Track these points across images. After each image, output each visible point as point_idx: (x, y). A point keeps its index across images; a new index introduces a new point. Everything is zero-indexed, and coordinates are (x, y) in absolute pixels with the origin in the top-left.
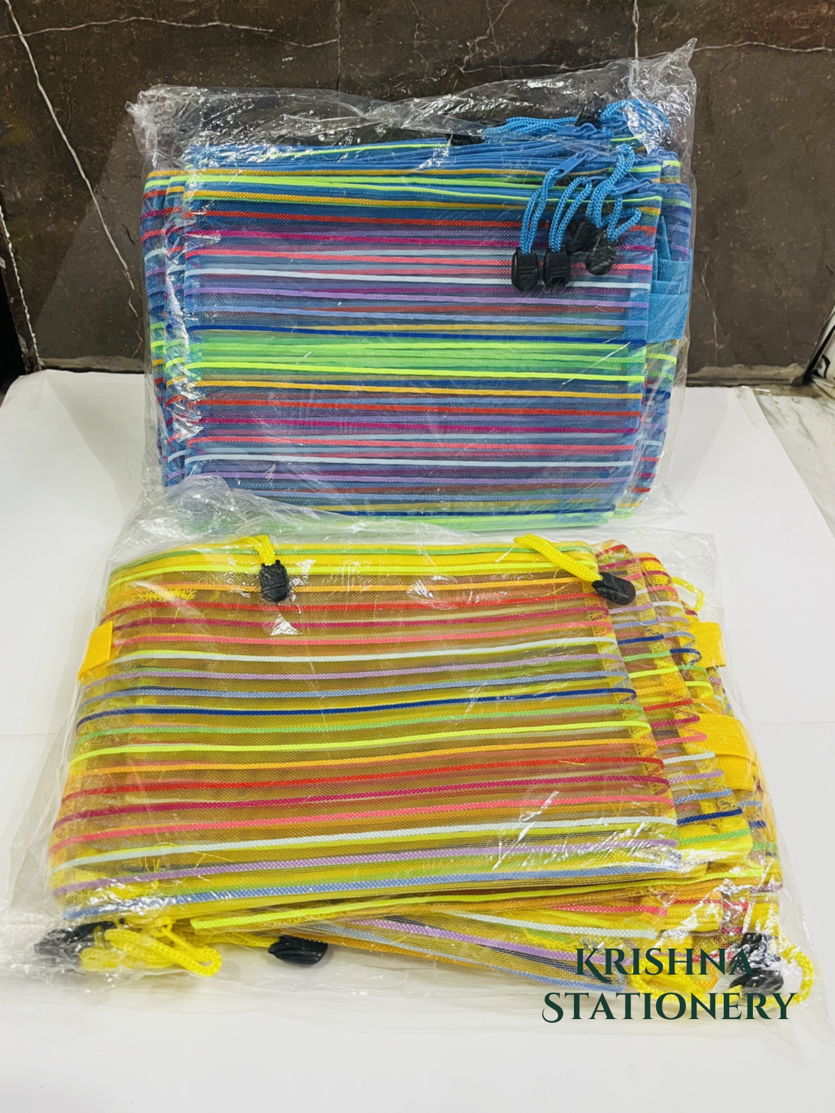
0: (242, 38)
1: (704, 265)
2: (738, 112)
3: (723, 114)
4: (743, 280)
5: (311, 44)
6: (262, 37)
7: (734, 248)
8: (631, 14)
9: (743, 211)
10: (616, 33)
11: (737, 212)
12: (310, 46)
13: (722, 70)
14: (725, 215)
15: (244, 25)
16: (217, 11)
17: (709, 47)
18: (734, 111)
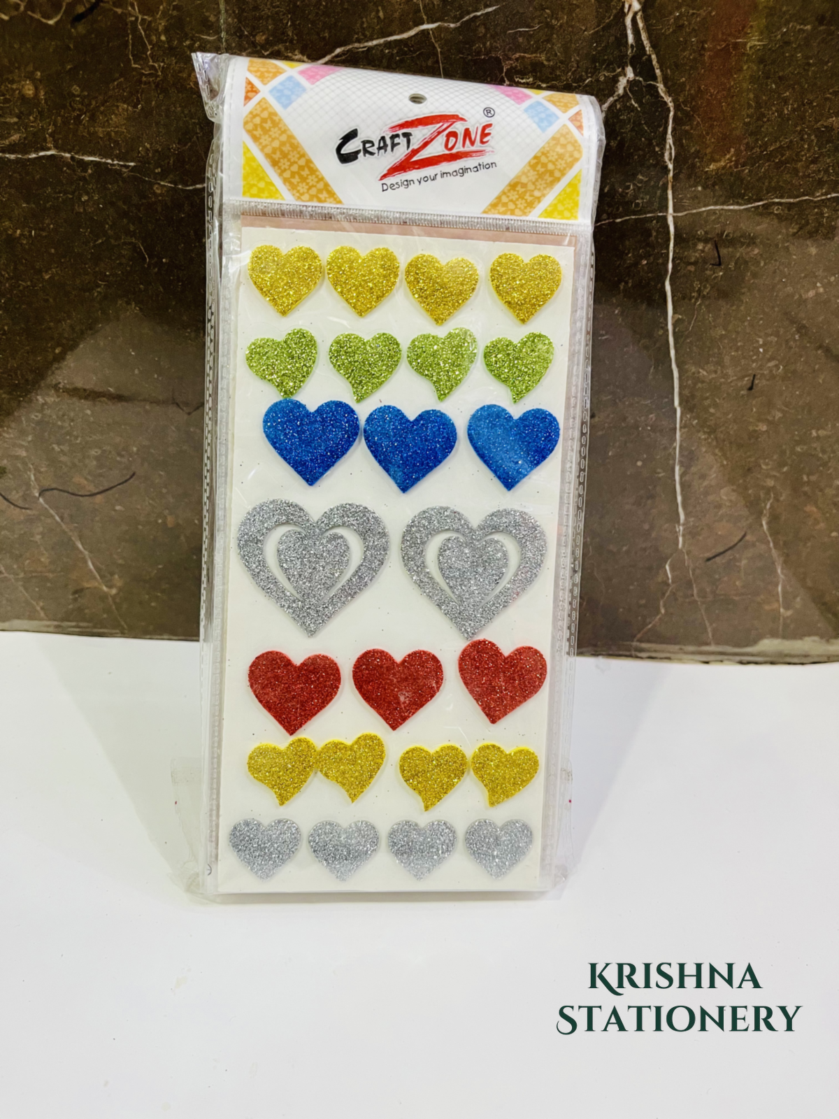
0: (90, 175)
1: (766, 505)
2: (817, 294)
3: (797, 297)
4: (822, 525)
5: (191, 185)
6: (119, 173)
7: (808, 482)
8: (663, 149)
9: (822, 433)
10: (641, 177)
11: (814, 433)
12: (188, 188)
13: (797, 233)
14: (797, 438)
15: (92, 156)
16: (51, 135)
17: (777, 200)
18: (811, 294)
